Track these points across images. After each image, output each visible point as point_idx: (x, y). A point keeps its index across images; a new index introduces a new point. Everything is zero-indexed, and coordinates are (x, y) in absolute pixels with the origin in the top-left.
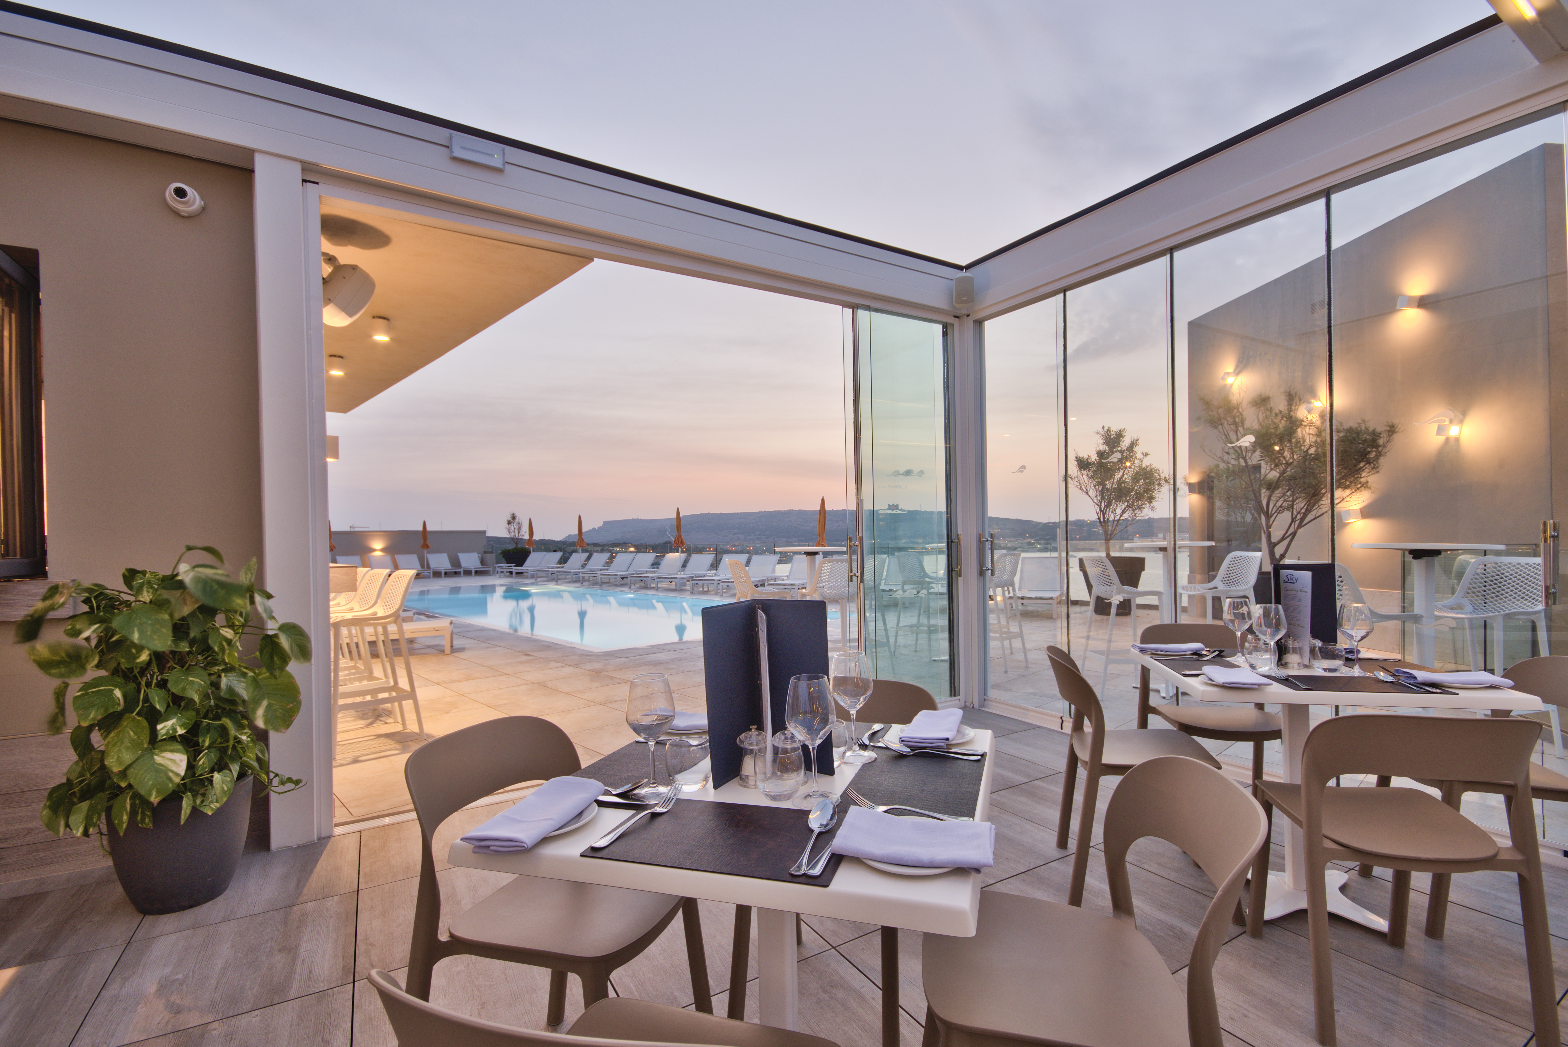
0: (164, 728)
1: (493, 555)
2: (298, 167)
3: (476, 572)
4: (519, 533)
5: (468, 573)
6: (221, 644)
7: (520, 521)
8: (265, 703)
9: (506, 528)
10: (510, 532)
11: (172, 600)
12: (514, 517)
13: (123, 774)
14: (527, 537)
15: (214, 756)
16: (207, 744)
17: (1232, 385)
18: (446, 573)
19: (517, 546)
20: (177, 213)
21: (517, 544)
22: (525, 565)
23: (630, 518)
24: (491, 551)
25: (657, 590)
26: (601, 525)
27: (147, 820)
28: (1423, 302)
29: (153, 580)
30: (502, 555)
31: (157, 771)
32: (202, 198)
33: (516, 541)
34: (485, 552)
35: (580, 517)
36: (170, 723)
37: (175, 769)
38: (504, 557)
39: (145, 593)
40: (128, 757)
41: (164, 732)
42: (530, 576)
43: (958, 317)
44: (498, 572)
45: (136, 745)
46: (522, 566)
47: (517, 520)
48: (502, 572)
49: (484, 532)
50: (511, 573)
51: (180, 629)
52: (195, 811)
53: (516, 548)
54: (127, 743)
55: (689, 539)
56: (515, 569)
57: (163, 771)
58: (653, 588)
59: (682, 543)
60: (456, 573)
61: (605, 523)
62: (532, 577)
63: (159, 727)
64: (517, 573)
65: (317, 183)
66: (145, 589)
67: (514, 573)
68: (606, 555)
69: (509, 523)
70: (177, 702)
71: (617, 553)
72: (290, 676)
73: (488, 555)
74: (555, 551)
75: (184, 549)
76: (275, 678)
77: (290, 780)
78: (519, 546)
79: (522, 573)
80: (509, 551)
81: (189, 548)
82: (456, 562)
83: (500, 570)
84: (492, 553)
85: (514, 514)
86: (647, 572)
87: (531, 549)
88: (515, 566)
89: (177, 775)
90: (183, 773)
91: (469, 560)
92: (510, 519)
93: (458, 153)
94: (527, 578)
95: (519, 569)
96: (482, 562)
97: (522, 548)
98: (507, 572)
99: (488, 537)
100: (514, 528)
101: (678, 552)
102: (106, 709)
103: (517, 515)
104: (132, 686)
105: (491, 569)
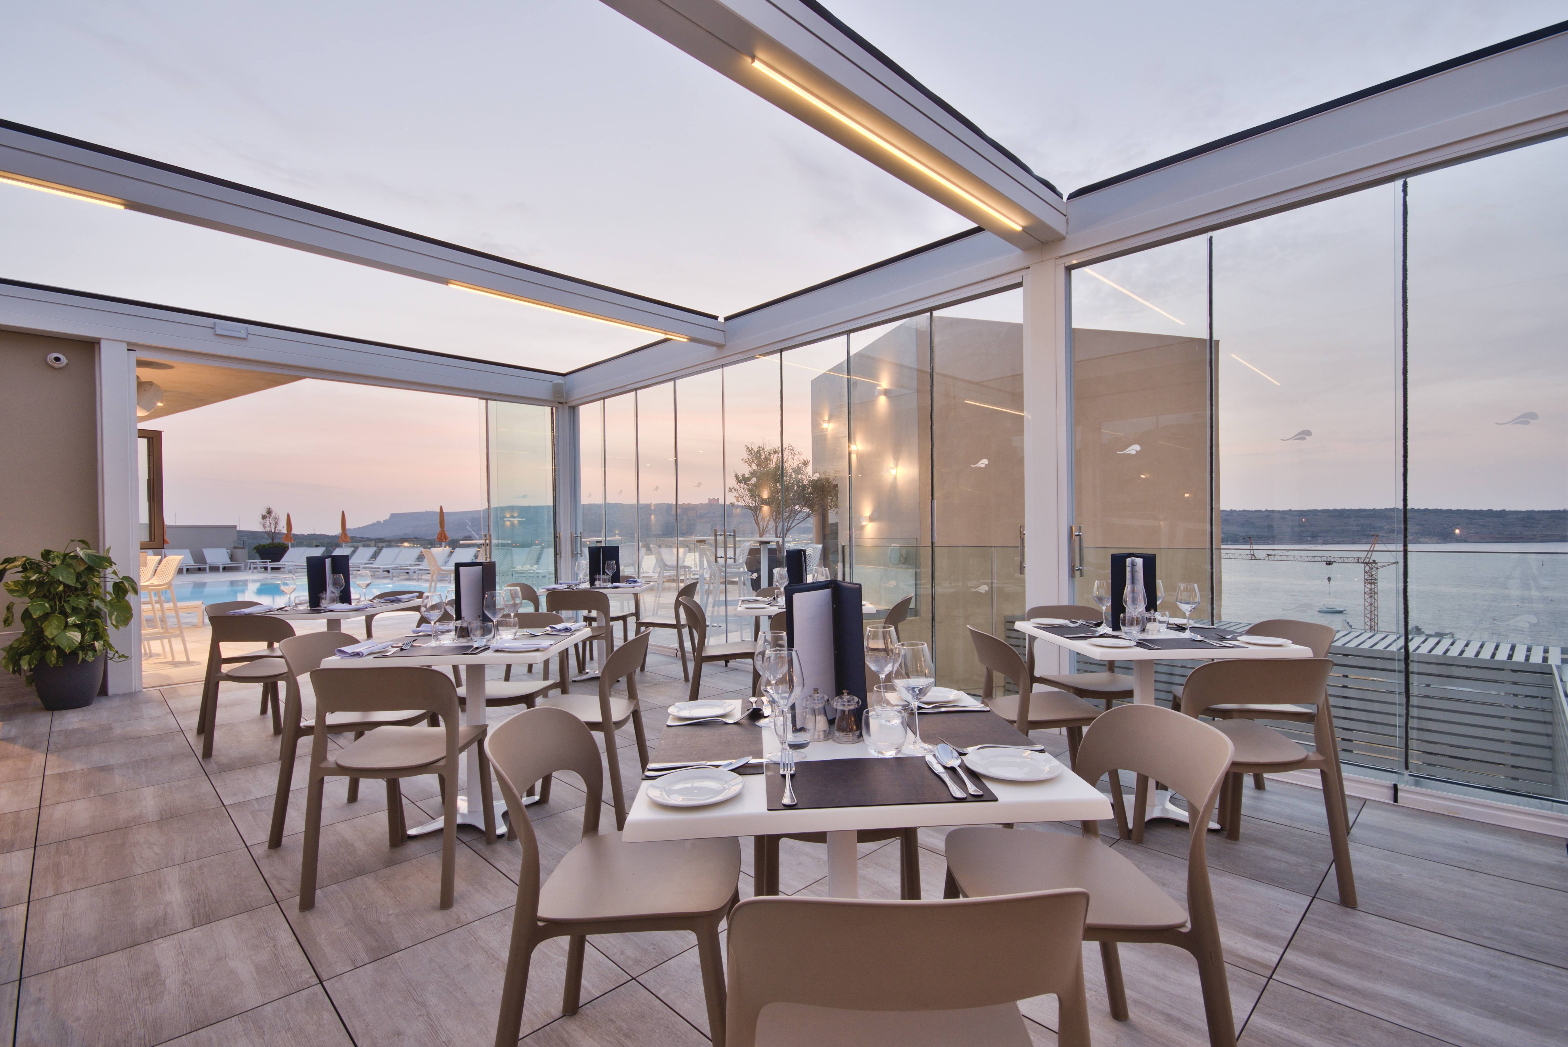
0: (71, 620)
1: (246, 551)
2: (125, 345)
3: (225, 569)
4: (275, 528)
5: (214, 569)
6: (94, 585)
7: (277, 516)
8: (115, 613)
9: (260, 523)
10: (265, 527)
11: (74, 564)
12: (269, 512)
13: (53, 639)
14: (285, 531)
15: (92, 636)
16: (89, 630)
17: (827, 429)
18: (188, 570)
19: (273, 541)
20: (53, 368)
21: (273, 539)
22: (282, 561)
23: (423, 510)
24: (242, 546)
25: (418, 581)
26: (388, 518)
27: (60, 663)
28: (886, 392)
29: (59, 555)
30: (255, 551)
31: (68, 639)
32: (67, 359)
33: (273, 535)
34: (235, 548)
35: (343, 513)
36: (73, 619)
37: (76, 639)
38: (257, 552)
39: (57, 561)
40: (55, 632)
41: (70, 622)
42: (287, 572)
43: (562, 403)
44: (250, 569)
45: (58, 628)
46: (279, 561)
47: (273, 515)
48: (256, 568)
49: (235, 527)
50: (266, 568)
51: (78, 576)
52: (83, 659)
53: (272, 544)
54: (54, 626)
55: (450, 535)
56: (270, 565)
57: (70, 639)
58: (415, 579)
59: (446, 538)
60: (200, 569)
61: (392, 515)
62: (290, 572)
63: (68, 620)
64: (273, 569)
65: (135, 351)
66: (56, 559)
67: (269, 569)
68: (372, 550)
69: (264, 517)
70: (75, 611)
71: (383, 547)
72: (127, 602)
73: (239, 551)
74: (317, 546)
75: (70, 541)
76: (120, 602)
77: (123, 656)
78: (276, 541)
79: (278, 569)
80: (264, 546)
81: (72, 541)
82: (200, 558)
83: (252, 566)
84: (244, 548)
85: (269, 509)
86: (411, 565)
87: (290, 544)
88: (270, 562)
89: (78, 642)
90: (79, 641)
91: (217, 556)
92: (264, 513)
93: (219, 332)
94: (284, 573)
95: (275, 565)
96: (232, 558)
97: (279, 543)
98: (261, 568)
99: (239, 532)
100: (270, 523)
101: (441, 546)
102: (44, 611)
103: (273, 509)
104: (52, 603)
105: (243, 565)
